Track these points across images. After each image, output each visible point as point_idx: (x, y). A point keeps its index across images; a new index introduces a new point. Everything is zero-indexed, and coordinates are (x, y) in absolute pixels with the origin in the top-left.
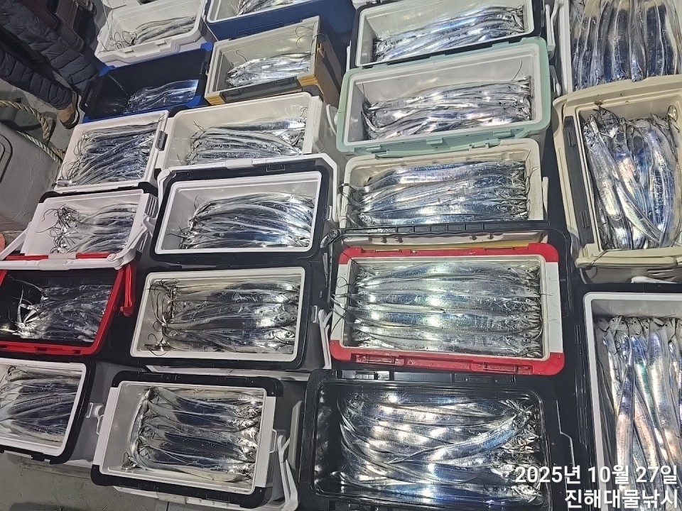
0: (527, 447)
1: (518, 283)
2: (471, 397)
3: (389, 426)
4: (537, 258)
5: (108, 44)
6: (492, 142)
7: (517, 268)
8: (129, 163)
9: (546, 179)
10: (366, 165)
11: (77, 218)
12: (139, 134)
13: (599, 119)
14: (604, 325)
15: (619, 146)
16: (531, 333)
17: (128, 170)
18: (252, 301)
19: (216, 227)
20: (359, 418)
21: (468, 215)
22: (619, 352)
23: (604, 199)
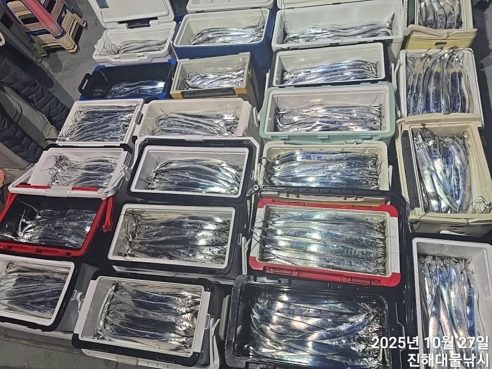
0: (373, 334)
1: (372, 228)
2: (339, 299)
3: (284, 316)
4: (385, 214)
5: (102, 51)
6: (358, 141)
7: (372, 219)
8: (113, 130)
9: (391, 167)
10: (277, 147)
11: (68, 164)
12: (121, 111)
13: (423, 134)
14: (423, 260)
15: (435, 151)
16: (380, 261)
17: (112, 134)
18: (196, 228)
19: (173, 177)
20: (264, 310)
21: (342, 184)
22: (431, 277)
23: (425, 182)
